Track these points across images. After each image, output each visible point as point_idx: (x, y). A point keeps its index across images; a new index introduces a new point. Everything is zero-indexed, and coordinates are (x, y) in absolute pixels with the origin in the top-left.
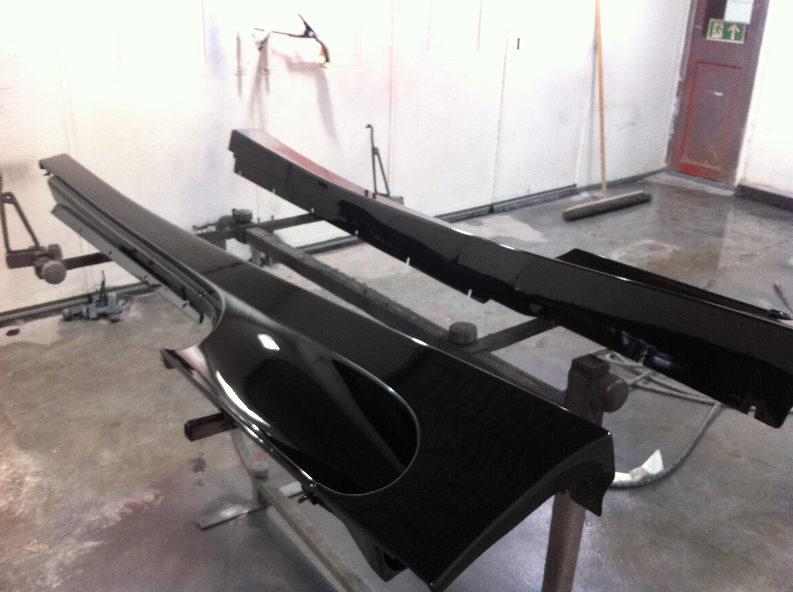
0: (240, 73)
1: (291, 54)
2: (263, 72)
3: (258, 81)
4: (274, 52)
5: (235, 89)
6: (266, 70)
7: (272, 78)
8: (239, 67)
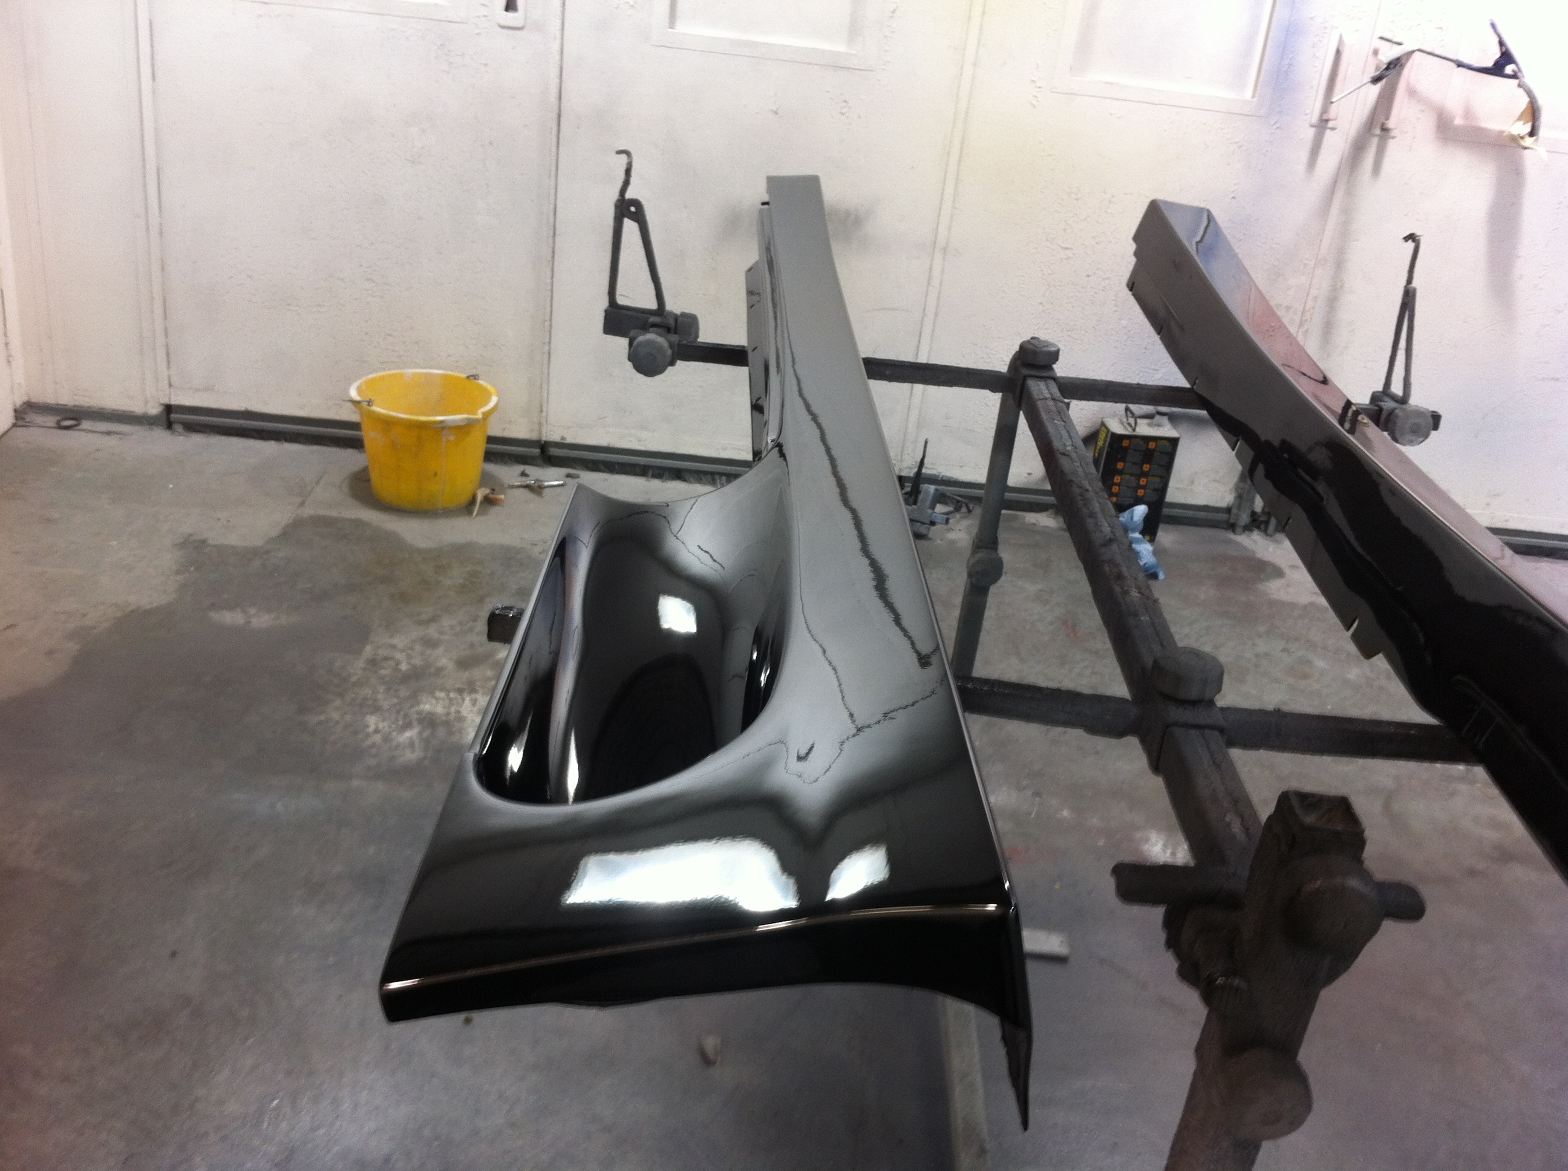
0: (1323, 124)
1: (1454, 105)
2: (1378, 131)
3: (1358, 147)
4: (1412, 93)
5: (1304, 155)
6: (1385, 129)
7: (1394, 149)
8: (1325, 110)
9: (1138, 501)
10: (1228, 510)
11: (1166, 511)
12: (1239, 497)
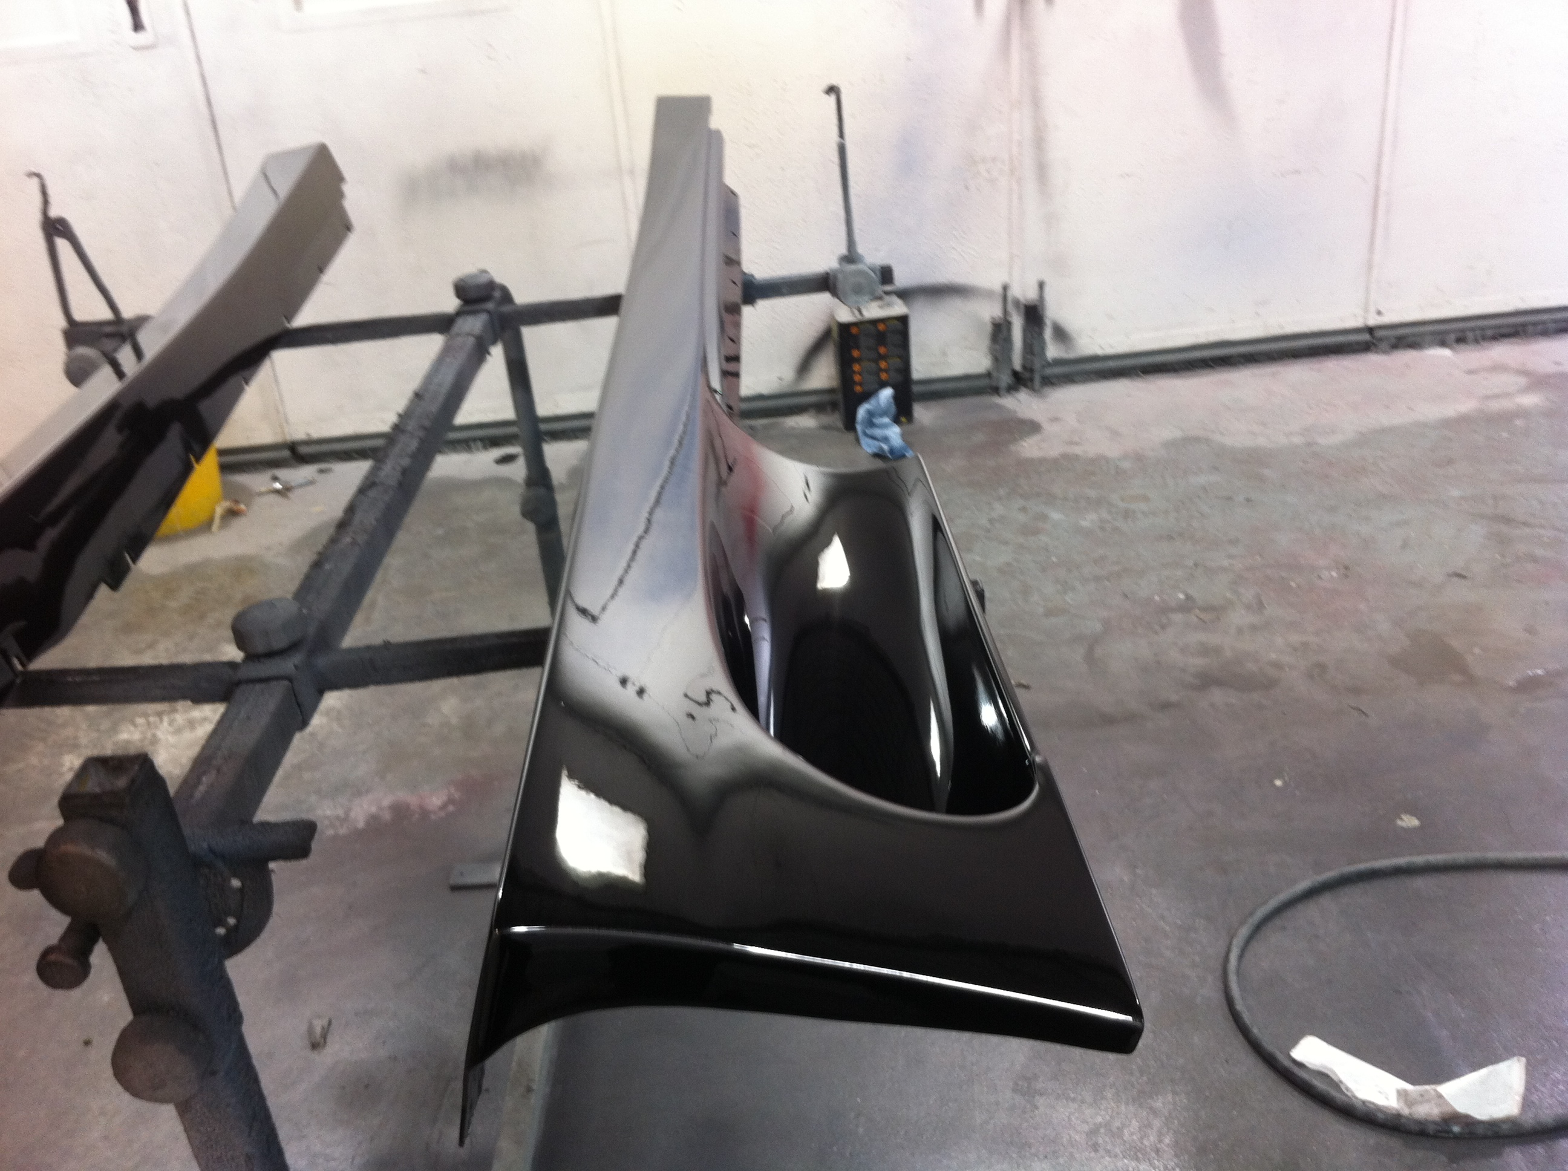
9: (883, 385)
10: (988, 375)
11: (916, 389)
12: (996, 360)
